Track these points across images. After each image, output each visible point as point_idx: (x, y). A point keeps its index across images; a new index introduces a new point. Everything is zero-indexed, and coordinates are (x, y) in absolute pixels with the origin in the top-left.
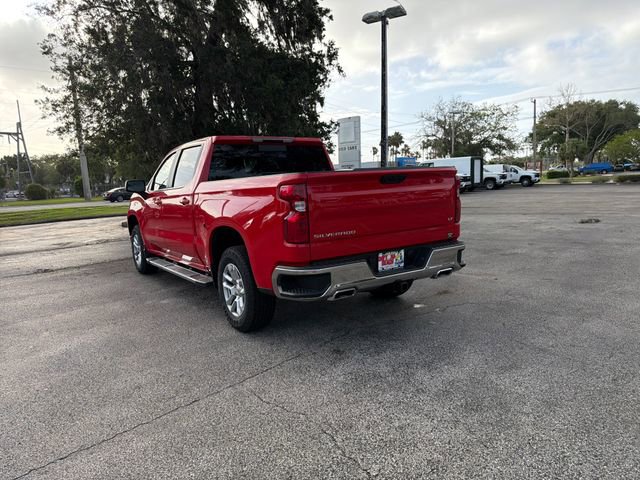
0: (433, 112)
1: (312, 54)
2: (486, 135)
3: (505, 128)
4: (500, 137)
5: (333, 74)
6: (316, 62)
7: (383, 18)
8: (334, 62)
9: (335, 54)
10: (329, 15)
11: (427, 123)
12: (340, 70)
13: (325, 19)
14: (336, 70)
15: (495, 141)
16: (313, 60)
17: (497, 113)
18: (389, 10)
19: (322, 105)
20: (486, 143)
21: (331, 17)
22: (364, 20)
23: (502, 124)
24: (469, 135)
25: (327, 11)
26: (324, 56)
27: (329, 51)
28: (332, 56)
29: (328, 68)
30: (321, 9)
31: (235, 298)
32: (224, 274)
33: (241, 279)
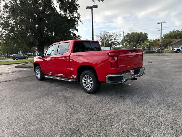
0: (99, 34)
1: (73, 17)
2: (113, 41)
3: (118, 39)
4: (116, 41)
5: (79, 23)
6: (74, 19)
7: (92, 8)
8: (79, 19)
9: (80, 17)
10: (79, 6)
11: (98, 37)
12: (81, 22)
13: (78, 7)
14: (80, 21)
15: (115, 42)
16: (73, 18)
17: (116, 35)
18: (93, 6)
19: (77, 31)
20: (113, 43)
21: (79, 7)
22: (86, 8)
23: (117, 38)
24: (108, 41)
25: (79, 5)
26: (76, 18)
27: (78, 16)
28: (79, 17)
29: (78, 21)
30: (77, 4)
31: (87, 85)
32: (83, 78)
33: (91, 79)
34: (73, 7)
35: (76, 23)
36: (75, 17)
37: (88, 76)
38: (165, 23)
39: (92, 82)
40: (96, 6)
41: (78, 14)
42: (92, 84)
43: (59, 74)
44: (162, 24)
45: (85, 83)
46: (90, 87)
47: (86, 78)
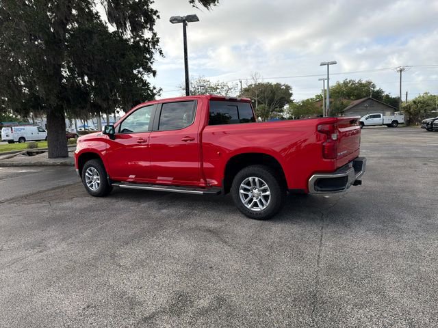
1: (141, 40)
5: (156, 55)
6: (144, 46)
7: (185, 21)
8: (156, 47)
9: (158, 41)
10: (157, 14)
12: (161, 52)
13: (155, 17)
14: (158, 52)
16: (141, 44)
17: (226, 88)
18: (188, 16)
19: (154, 76)
21: (158, 17)
22: (170, 21)
25: (157, 11)
26: (149, 42)
27: (152, 39)
29: (153, 50)
30: (152, 10)
31: (251, 200)
32: (242, 185)
33: (267, 186)
34: (143, 16)
35: (148, 56)
36: (146, 41)
37: (257, 179)
38: (335, 63)
39: (268, 193)
40: (193, 18)
41: (155, 34)
42: (266, 197)
43: (159, 178)
44: (330, 66)
45: (246, 196)
46: (262, 204)
47: (252, 184)
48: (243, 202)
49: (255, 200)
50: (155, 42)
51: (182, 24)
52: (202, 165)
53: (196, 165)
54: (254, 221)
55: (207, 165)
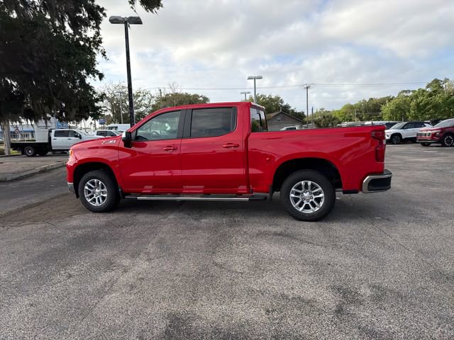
1: (82, 38)
2: (142, 110)
6: (84, 45)
7: (126, 22)
8: (99, 47)
9: (100, 42)
12: (104, 54)
13: (101, 15)
14: (100, 54)
16: (82, 43)
18: (131, 18)
21: (105, 14)
22: (110, 21)
26: (90, 41)
27: (94, 38)
29: (95, 50)
30: (98, 7)
31: (302, 203)
32: (293, 189)
33: (320, 188)
36: (87, 40)
37: (309, 182)
38: (260, 78)
40: (137, 21)
41: (98, 34)
44: (256, 80)
45: (297, 200)
46: (314, 206)
47: (303, 188)
48: (294, 206)
49: (305, 203)
50: (97, 42)
51: (123, 25)
52: (247, 171)
53: (240, 171)
54: (306, 223)
55: (252, 171)
